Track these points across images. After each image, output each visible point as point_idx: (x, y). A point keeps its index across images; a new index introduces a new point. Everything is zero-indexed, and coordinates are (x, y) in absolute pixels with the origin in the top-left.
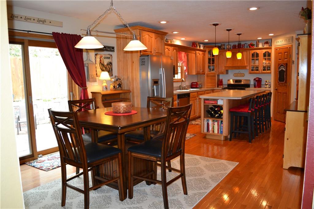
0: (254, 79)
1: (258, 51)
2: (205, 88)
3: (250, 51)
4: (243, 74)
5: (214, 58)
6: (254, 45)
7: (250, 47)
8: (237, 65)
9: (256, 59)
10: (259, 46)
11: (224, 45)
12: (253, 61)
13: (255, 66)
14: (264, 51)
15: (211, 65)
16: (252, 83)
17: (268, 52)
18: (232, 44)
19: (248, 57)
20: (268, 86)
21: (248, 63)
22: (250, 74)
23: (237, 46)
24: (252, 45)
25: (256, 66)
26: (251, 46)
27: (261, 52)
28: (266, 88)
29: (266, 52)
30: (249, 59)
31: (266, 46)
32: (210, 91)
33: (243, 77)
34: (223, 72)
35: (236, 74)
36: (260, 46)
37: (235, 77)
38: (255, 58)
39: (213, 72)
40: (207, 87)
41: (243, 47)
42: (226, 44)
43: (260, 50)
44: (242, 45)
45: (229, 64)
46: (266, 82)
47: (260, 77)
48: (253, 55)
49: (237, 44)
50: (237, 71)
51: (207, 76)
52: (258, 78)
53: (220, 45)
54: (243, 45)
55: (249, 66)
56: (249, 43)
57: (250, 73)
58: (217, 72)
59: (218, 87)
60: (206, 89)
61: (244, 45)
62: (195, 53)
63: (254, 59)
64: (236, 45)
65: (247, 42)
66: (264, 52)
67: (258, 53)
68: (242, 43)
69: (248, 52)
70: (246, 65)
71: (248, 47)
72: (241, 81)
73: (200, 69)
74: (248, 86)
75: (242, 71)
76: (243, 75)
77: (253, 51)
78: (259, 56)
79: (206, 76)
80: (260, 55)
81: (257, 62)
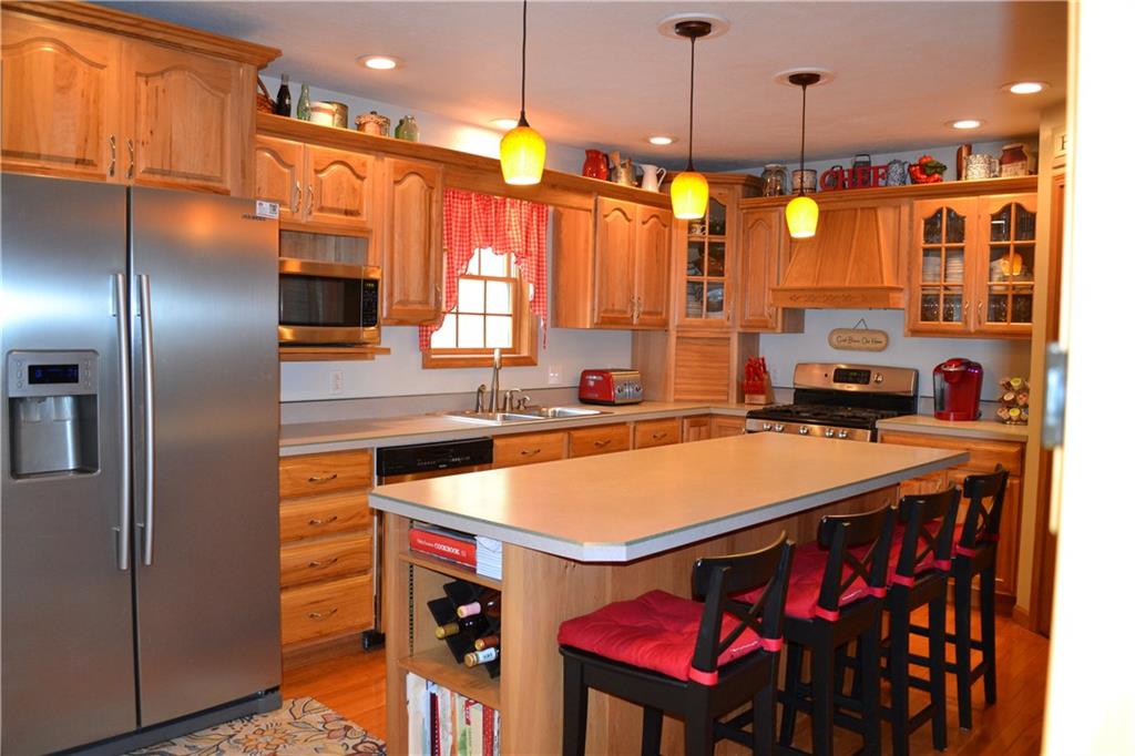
0: (938, 370)
1: (961, 205)
2: (664, 401)
3: (917, 203)
4: (881, 338)
5: (723, 244)
6: (941, 169)
7: (914, 181)
8: (836, 283)
9: (947, 249)
10: (970, 173)
11: (780, 172)
12: (932, 259)
13: (942, 292)
14: (999, 201)
15: (705, 278)
16: (928, 388)
17: (1019, 207)
18: (823, 167)
19: (905, 239)
20: (1015, 413)
21: (904, 273)
22: (916, 340)
23: (846, 175)
24: (929, 169)
25: (946, 288)
26: (923, 172)
27: (978, 213)
28: (1004, 422)
29: (1007, 209)
30: (912, 245)
31: (1010, 173)
32: (676, 424)
33: (880, 350)
34: (766, 321)
35: (844, 336)
36: (977, 172)
37: (837, 348)
38: (944, 245)
39: (717, 316)
40: (677, 401)
41: (881, 182)
42: (791, 167)
43: (975, 198)
44: (876, 169)
45: (797, 276)
46: (1008, 387)
47: (973, 359)
48: (932, 225)
49: (847, 164)
50: (849, 318)
51: (678, 338)
52: (958, 362)
53: (759, 176)
54: (881, 171)
55: (910, 289)
56: (913, 158)
57: (915, 332)
58: (738, 322)
59: (741, 400)
60: (669, 408)
61: (886, 168)
62: (592, 207)
63: (939, 249)
64: (842, 171)
65: (902, 157)
66: (996, 209)
67: (960, 212)
68: (878, 160)
69: (905, 210)
70: (888, 281)
71: (908, 179)
72: (869, 372)
73: (630, 301)
74: (903, 404)
75: (875, 319)
76: (880, 342)
77: (932, 206)
78: (966, 236)
79: (673, 340)
80: (969, 226)
81: (956, 265)
